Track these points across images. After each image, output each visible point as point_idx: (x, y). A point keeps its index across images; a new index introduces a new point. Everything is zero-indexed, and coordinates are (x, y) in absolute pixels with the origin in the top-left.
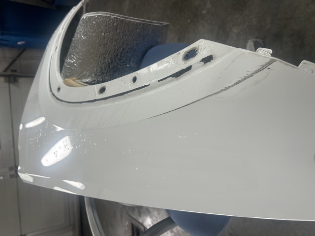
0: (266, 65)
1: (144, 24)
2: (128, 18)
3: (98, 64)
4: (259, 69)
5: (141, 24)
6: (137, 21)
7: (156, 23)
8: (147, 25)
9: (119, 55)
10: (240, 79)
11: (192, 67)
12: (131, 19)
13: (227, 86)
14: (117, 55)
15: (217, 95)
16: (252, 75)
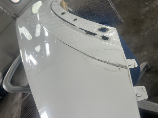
0: (121, 66)
1: (114, 12)
2: (111, 3)
3: (81, 8)
4: (115, 64)
5: (113, 10)
6: (113, 8)
7: (119, 17)
8: (115, 14)
9: (92, 13)
10: (103, 60)
11: (96, 36)
12: (111, 4)
13: (95, 57)
14: (91, 12)
15: (87, 57)
16: (109, 64)
